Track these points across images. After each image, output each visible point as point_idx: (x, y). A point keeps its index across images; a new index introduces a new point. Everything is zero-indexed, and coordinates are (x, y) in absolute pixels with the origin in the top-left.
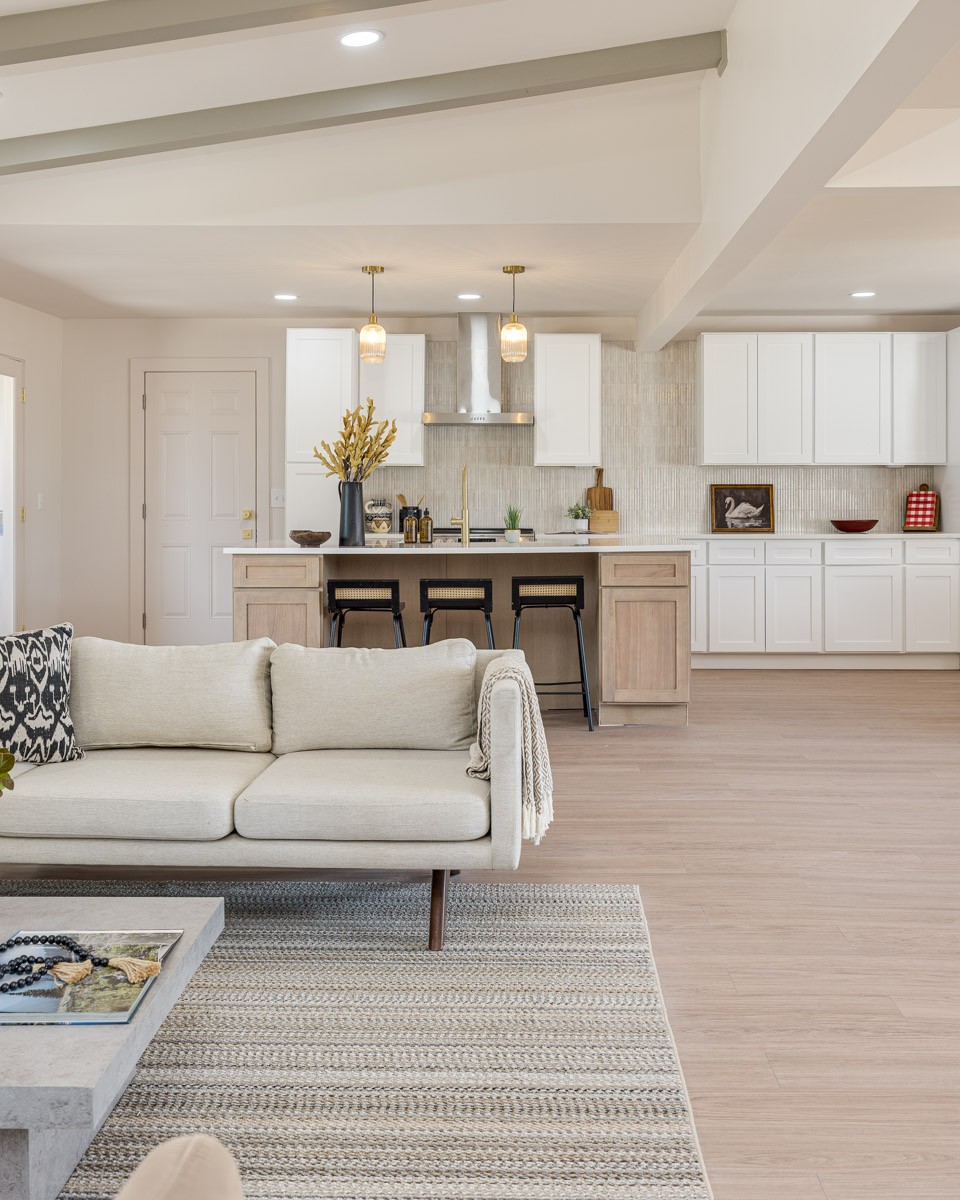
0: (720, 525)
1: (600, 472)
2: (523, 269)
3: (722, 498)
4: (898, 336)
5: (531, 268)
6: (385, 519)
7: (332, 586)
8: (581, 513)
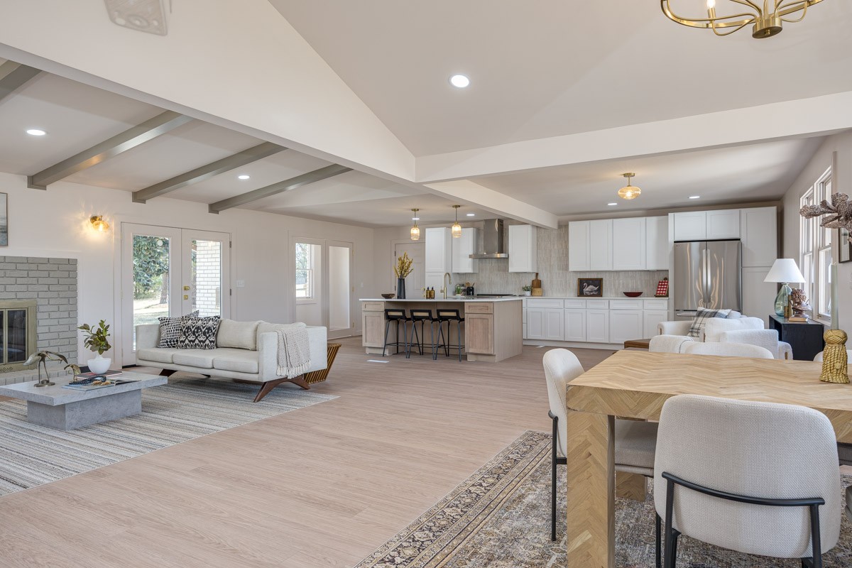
0: (581, 293)
1: (537, 274)
2: (459, 206)
3: (582, 283)
4: (648, 218)
5: (462, 206)
6: (464, 290)
7: (387, 311)
8: (526, 289)
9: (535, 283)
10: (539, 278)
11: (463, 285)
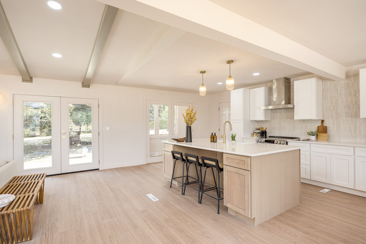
1: (323, 121)
2: (233, 61)
5: (235, 61)
6: (258, 133)
7: (173, 153)
8: (312, 134)
9: (321, 129)
10: (325, 124)
11: (259, 129)
